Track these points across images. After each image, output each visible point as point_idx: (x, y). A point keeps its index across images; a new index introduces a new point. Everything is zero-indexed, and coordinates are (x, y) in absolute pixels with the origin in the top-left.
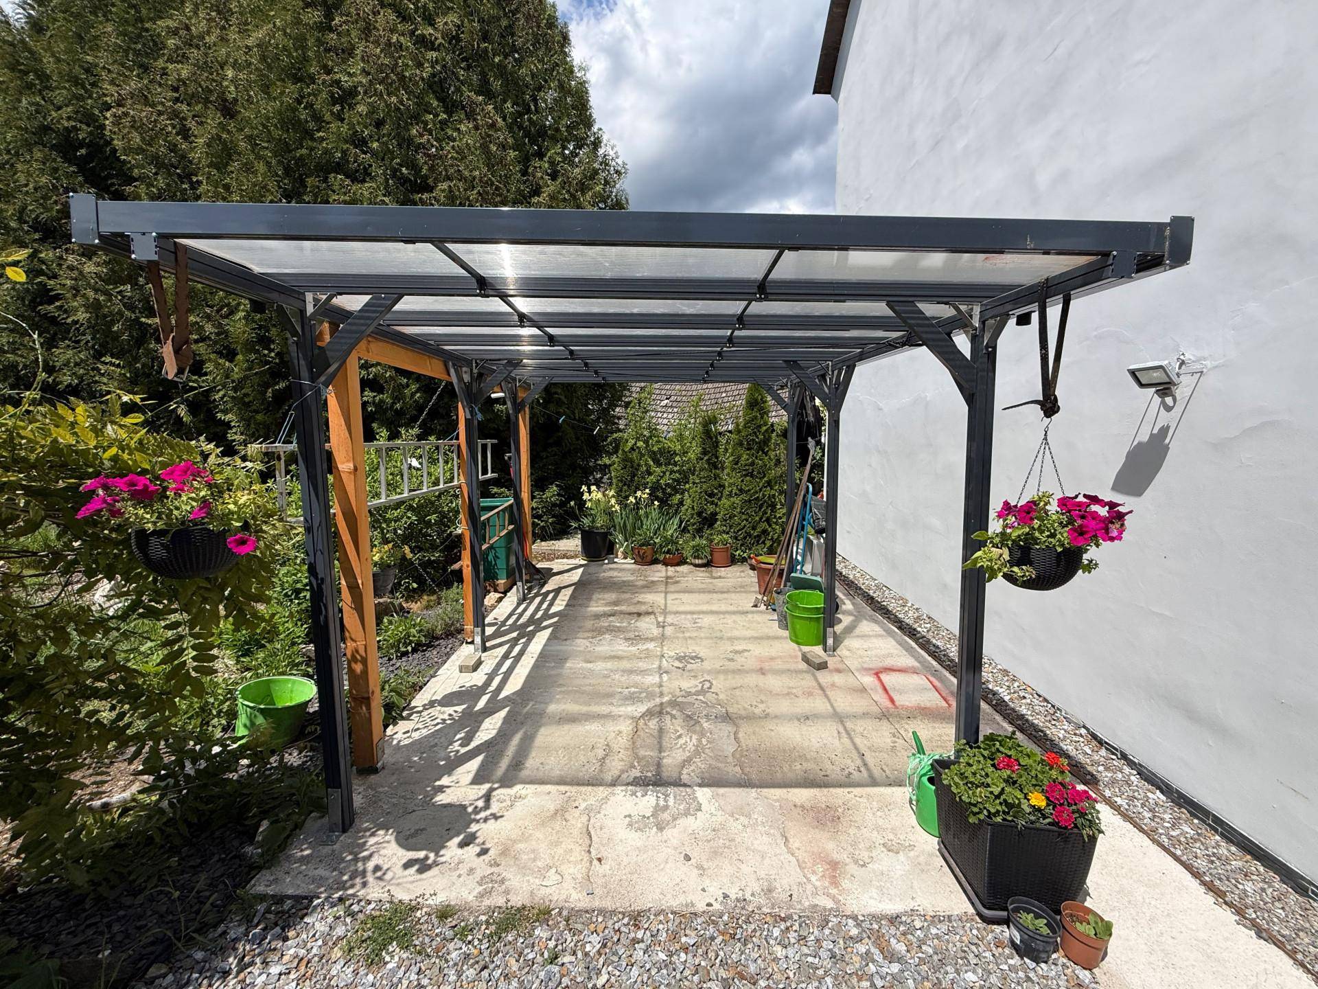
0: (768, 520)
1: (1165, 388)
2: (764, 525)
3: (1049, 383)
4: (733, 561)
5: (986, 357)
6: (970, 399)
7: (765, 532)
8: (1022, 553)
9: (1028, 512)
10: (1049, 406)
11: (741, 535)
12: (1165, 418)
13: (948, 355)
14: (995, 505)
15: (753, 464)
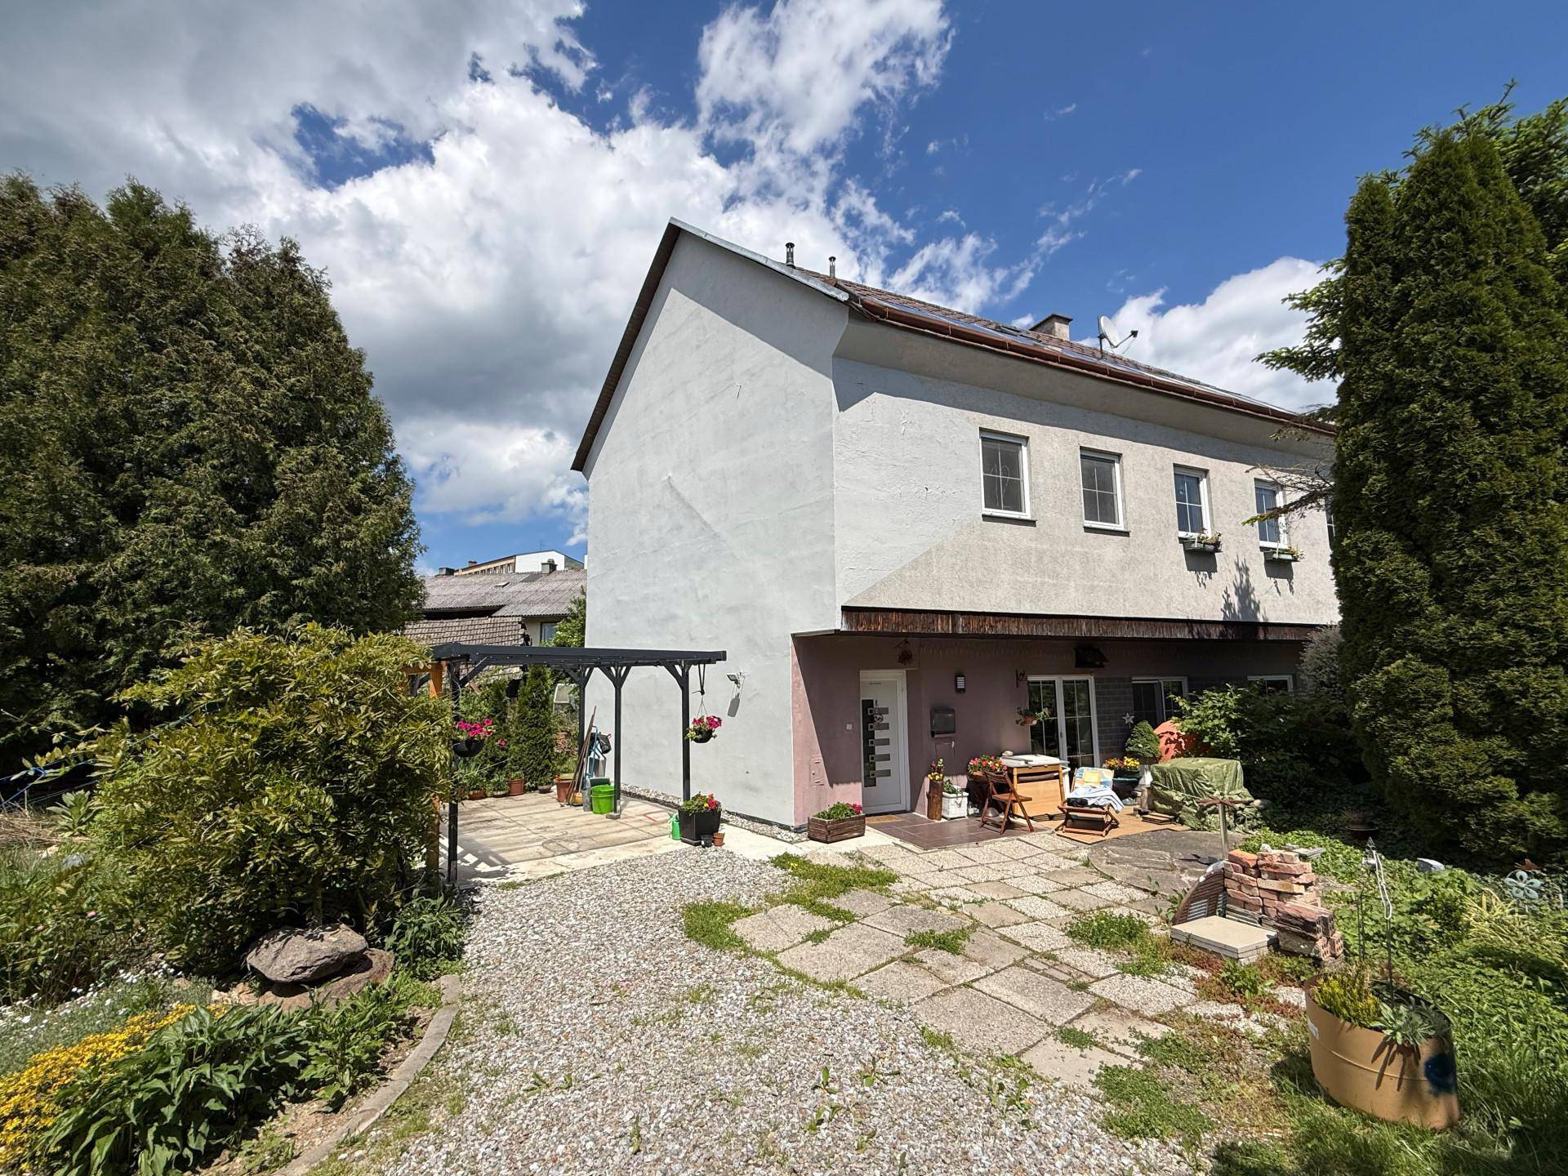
0: (549, 758)
1: (737, 682)
2: (547, 761)
3: (702, 687)
4: (525, 790)
5: (686, 675)
6: (682, 688)
7: (547, 766)
8: (699, 732)
9: (701, 720)
10: (703, 692)
11: (530, 770)
12: (739, 691)
13: (674, 673)
14: (691, 721)
15: (537, 717)
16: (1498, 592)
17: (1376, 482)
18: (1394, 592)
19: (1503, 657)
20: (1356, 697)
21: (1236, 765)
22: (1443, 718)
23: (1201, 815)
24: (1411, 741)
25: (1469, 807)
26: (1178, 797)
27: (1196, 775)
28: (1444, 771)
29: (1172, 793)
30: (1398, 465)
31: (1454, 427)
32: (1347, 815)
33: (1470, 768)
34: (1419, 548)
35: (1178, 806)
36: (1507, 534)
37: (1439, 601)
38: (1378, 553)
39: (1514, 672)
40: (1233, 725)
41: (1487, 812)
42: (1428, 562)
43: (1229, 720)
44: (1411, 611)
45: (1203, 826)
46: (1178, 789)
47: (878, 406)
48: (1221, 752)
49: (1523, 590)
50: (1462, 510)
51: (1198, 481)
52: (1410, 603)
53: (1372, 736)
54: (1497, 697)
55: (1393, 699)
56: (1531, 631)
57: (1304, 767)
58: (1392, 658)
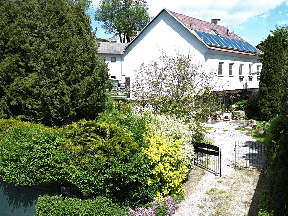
16: (273, 93)
17: (265, 77)
18: (264, 91)
19: (272, 100)
20: (259, 103)
21: (244, 111)
22: (267, 106)
23: (240, 118)
24: (263, 109)
25: (268, 116)
26: (237, 116)
27: (240, 113)
28: (266, 112)
29: (236, 116)
30: (267, 76)
31: (272, 73)
32: (256, 117)
33: (268, 111)
34: (268, 86)
35: (237, 117)
36: (275, 87)
37: (268, 93)
38: (264, 86)
39: (273, 101)
40: (244, 106)
41: (269, 116)
42: (268, 88)
43: (243, 105)
44: (265, 94)
45: (240, 120)
46: (237, 115)
47: (209, 60)
48: (242, 110)
49: (275, 93)
50: (272, 83)
51: (242, 66)
52: (266, 93)
53: (260, 108)
54: (271, 104)
55: (263, 104)
56: (275, 97)
57: (251, 111)
58: (263, 99)
